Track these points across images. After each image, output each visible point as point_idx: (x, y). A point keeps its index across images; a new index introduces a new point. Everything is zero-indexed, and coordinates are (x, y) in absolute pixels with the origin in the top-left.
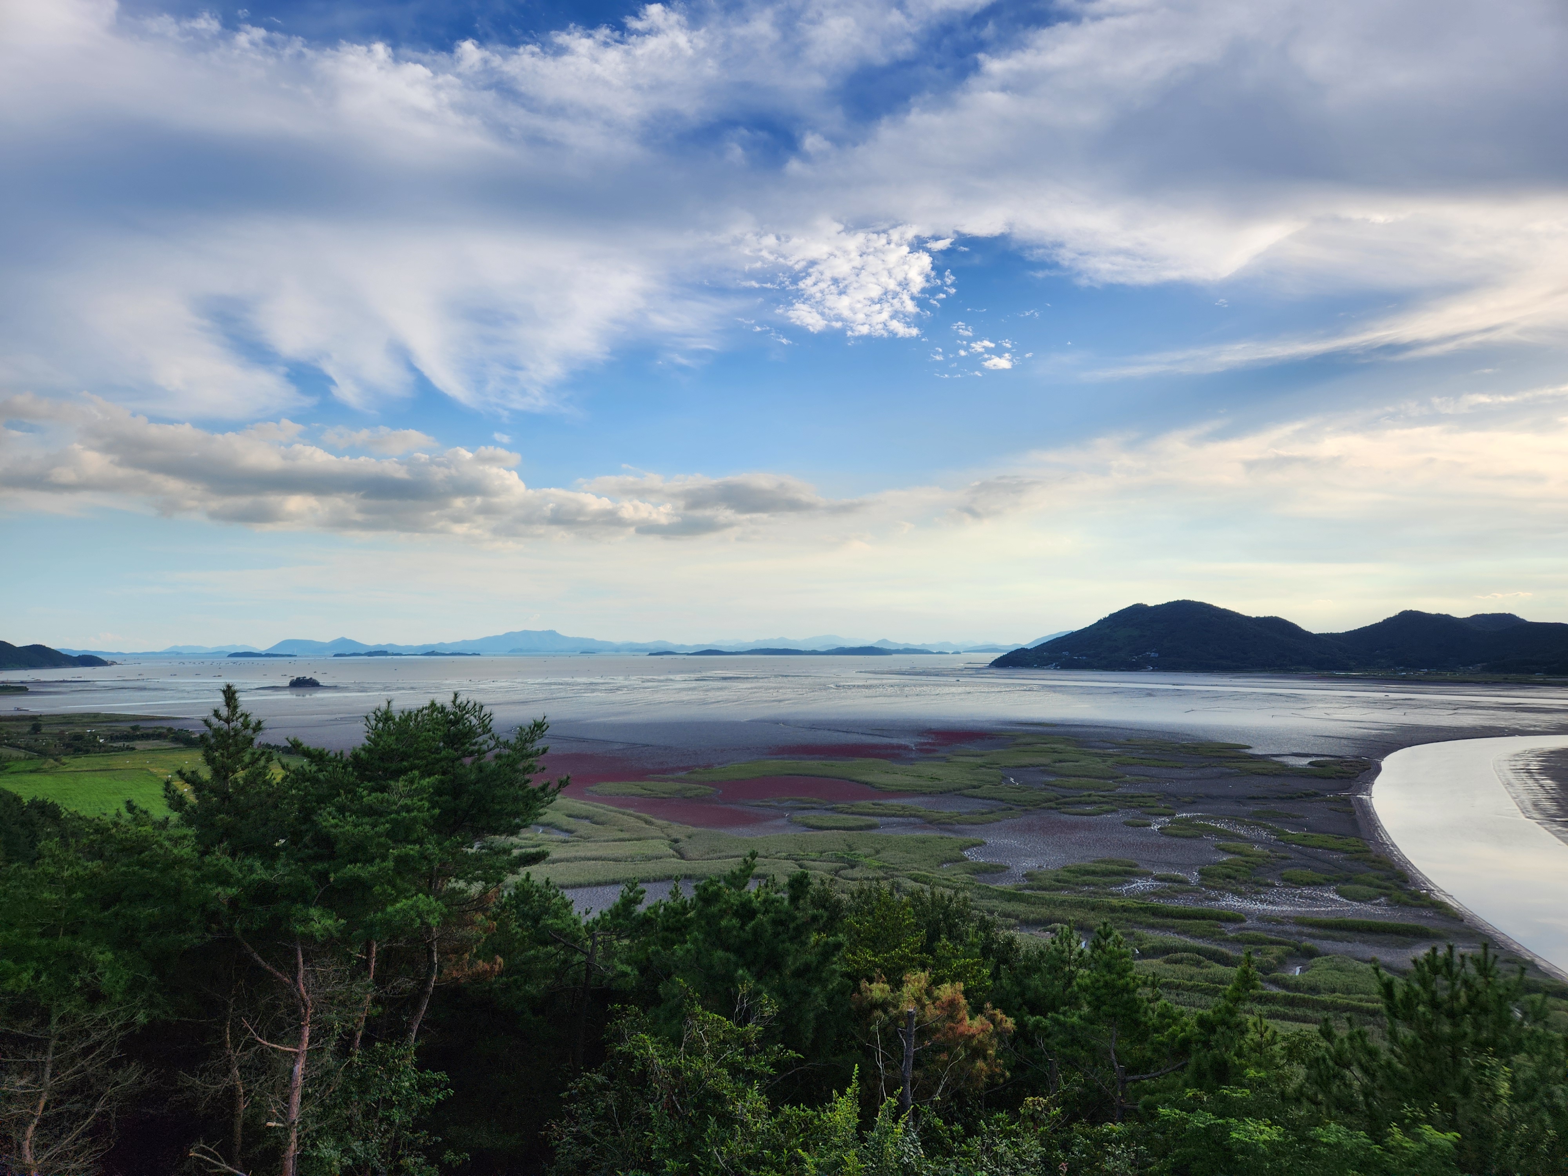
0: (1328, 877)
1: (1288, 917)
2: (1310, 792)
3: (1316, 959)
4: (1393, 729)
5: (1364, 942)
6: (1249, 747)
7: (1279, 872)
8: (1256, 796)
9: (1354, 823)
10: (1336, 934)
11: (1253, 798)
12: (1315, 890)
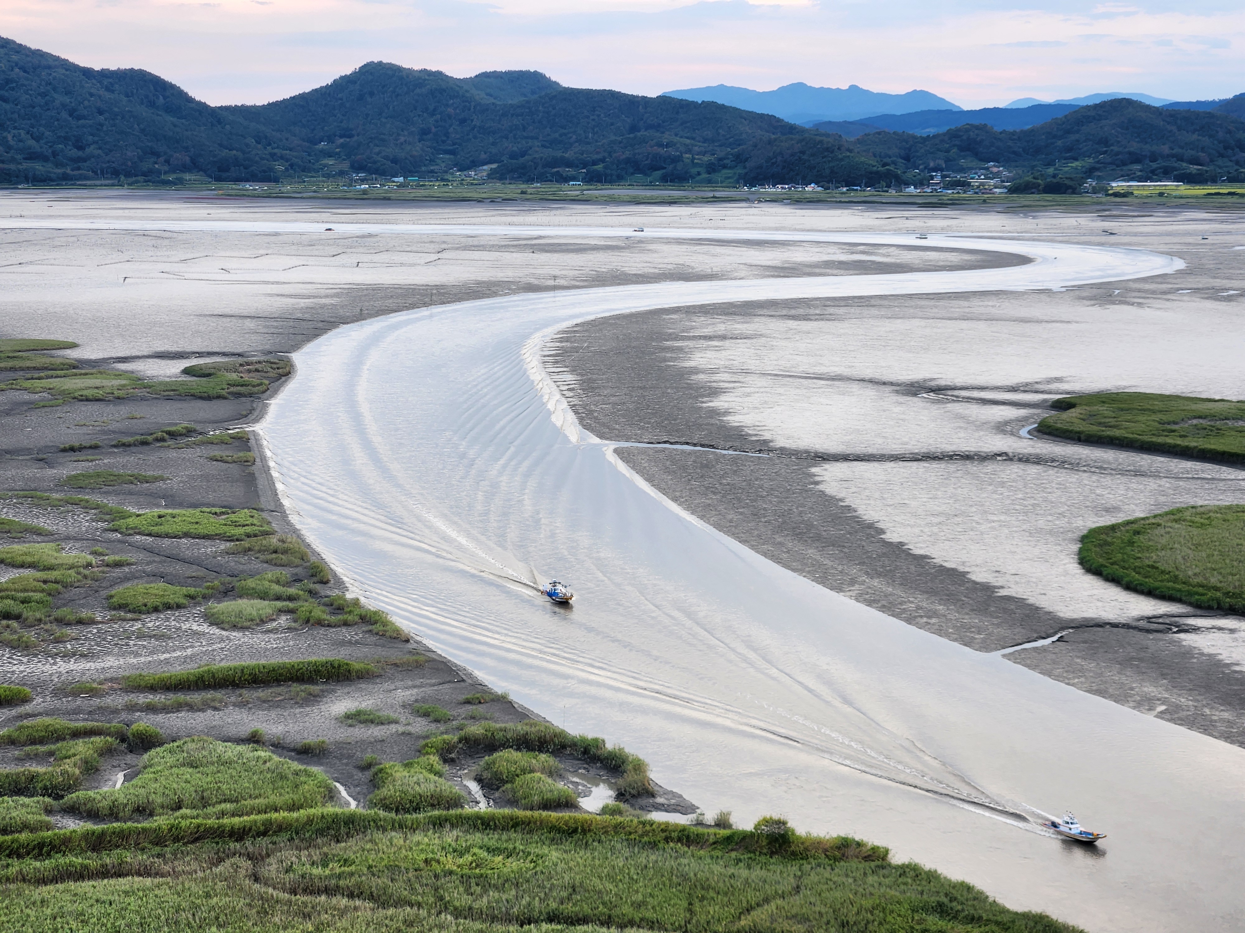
0: (192, 590)
1: (111, 680)
2: (179, 428)
3: (153, 752)
4: (337, 295)
5: (242, 705)
6: (73, 346)
7: (104, 593)
8: (77, 444)
9: (250, 480)
10: (196, 697)
11: (72, 449)
12: (168, 620)
